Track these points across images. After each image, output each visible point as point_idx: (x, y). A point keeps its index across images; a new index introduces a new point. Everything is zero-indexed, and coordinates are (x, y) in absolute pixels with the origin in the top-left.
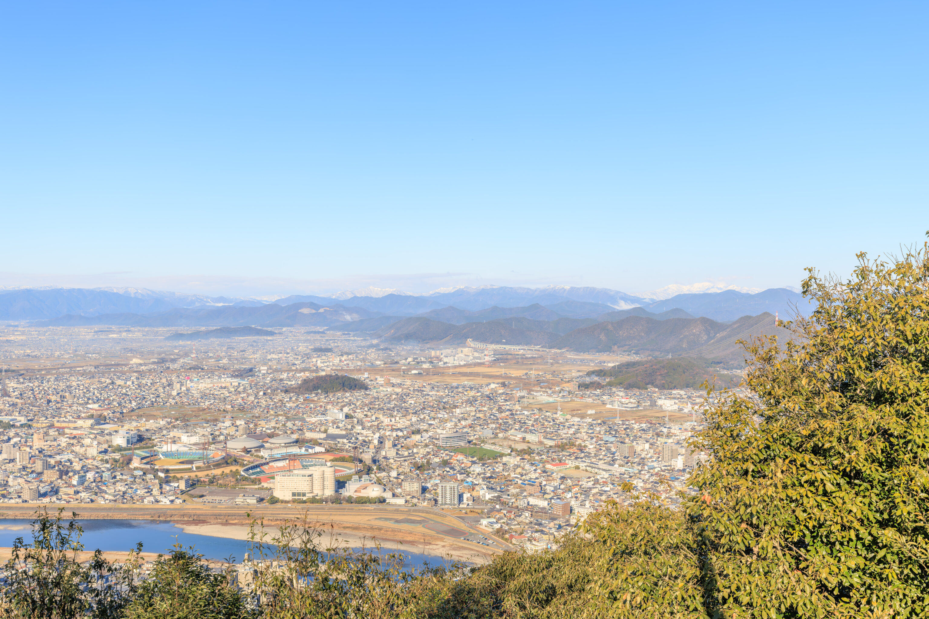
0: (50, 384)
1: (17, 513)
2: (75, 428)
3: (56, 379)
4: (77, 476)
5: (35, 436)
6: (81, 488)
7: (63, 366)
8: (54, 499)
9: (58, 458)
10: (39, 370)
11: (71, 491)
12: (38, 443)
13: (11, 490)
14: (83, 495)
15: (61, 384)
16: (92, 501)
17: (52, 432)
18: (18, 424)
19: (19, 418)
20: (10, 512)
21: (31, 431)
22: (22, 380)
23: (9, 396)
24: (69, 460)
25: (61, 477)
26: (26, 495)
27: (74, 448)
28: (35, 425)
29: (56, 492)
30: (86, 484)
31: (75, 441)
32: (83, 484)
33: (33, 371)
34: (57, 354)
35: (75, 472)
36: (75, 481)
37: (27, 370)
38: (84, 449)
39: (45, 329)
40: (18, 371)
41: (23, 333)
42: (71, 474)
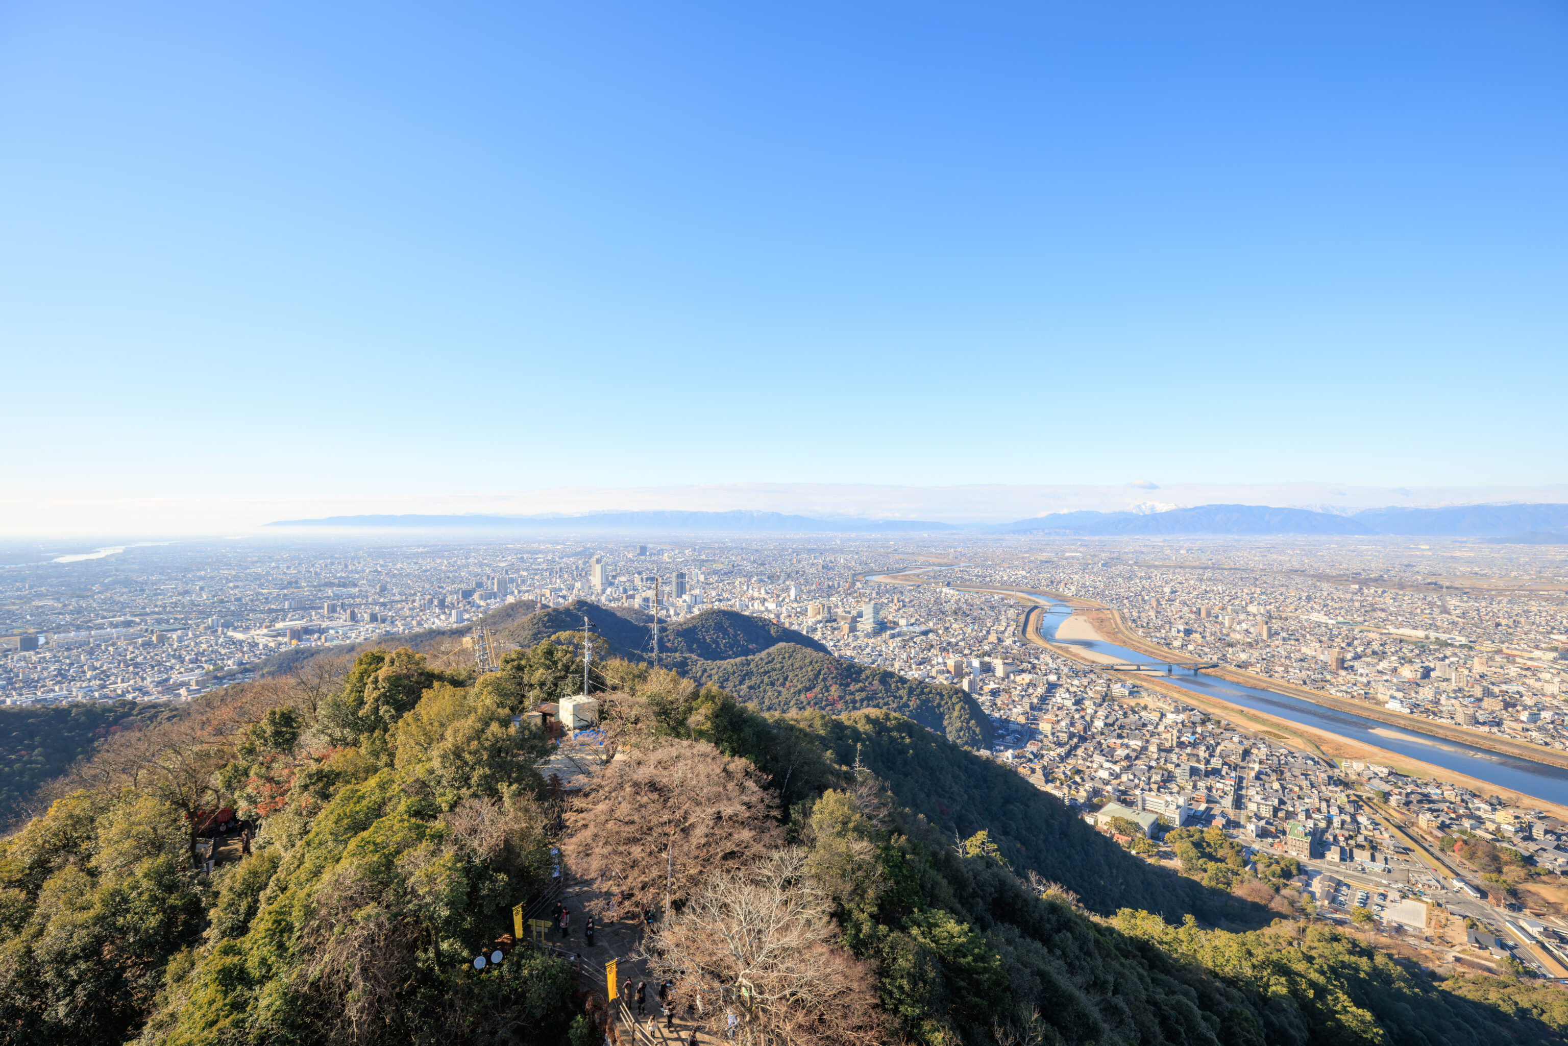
0: (1501, 606)
1: (1448, 733)
2: (1531, 659)
3: (1510, 602)
4: (1526, 713)
5: (1476, 660)
6: (1531, 726)
7: (1521, 588)
8: (1495, 729)
9: (1504, 687)
10: (1488, 590)
11: (1519, 726)
12: (1478, 667)
13: (1444, 709)
14: (1534, 734)
15: (1516, 607)
16: (1546, 744)
17: (1498, 658)
18: (1457, 644)
19: (1458, 638)
20: (1440, 731)
21: (1472, 653)
22: (1465, 599)
23: (1449, 614)
24: (1518, 692)
25: (1506, 708)
26: (1460, 718)
27: (1527, 681)
28: (1477, 647)
29: (1499, 724)
30: (1539, 723)
31: (1529, 673)
32: (1535, 722)
33: (1480, 590)
34: (1513, 574)
35: (1525, 708)
36: (1524, 716)
37: (1473, 589)
38: (1540, 684)
39: (1500, 546)
40: (1461, 589)
41: (1472, 550)
42: (1519, 708)
